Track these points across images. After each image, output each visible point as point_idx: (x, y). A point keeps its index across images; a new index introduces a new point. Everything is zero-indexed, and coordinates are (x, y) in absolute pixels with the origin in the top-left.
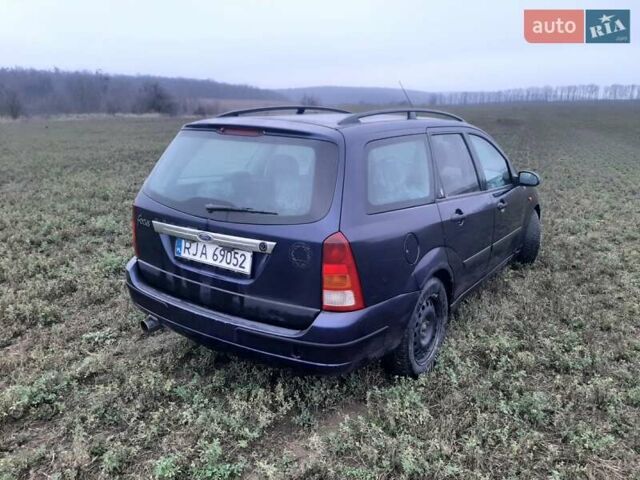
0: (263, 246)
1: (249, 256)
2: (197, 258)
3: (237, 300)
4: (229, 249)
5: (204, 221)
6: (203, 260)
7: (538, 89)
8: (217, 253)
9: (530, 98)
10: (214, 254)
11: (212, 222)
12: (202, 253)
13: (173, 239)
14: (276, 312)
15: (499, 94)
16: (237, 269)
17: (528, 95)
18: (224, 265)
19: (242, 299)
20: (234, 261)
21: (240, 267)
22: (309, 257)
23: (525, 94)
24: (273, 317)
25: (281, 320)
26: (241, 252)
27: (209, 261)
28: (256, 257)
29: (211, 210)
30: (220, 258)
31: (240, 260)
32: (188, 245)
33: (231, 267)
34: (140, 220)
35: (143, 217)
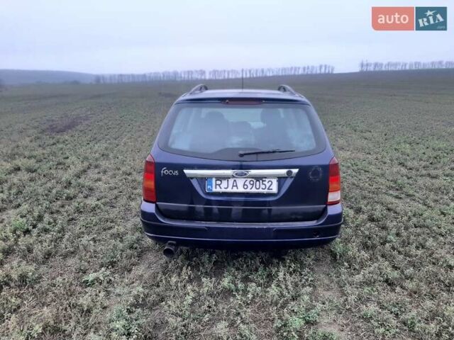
0: (289, 173)
1: (275, 182)
2: (229, 190)
3: (266, 212)
4: (259, 178)
5: (239, 163)
6: (235, 190)
7: (169, 73)
8: (247, 183)
9: (165, 78)
10: (244, 185)
11: (244, 163)
12: (233, 186)
13: (203, 180)
14: (296, 213)
15: (144, 76)
16: (266, 191)
17: (164, 76)
18: (254, 190)
19: (270, 210)
20: (264, 187)
21: (268, 189)
22: (321, 175)
23: (162, 75)
24: (293, 217)
25: (299, 217)
26: (267, 180)
27: (241, 189)
28: (281, 179)
29: (242, 155)
30: (250, 186)
31: (268, 185)
32: (218, 182)
33: (260, 191)
34: (164, 171)
35: (168, 169)
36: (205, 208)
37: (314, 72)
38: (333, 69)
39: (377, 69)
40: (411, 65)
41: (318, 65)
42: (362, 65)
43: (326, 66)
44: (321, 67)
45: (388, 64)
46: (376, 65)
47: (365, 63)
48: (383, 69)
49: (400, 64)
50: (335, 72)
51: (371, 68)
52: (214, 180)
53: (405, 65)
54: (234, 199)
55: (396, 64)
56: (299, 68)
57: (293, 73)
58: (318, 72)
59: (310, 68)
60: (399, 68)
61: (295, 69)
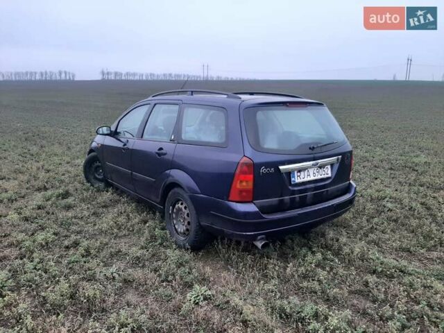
0: (338, 159)
1: (329, 167)
2: (305, 179)
3: (325, 193)
4: (321, 167)
5: (312, 156)
6: (308, 179)
8: (315, 172)
10: (313, 173)
11: (316, 155)
12: (308, 176)
13: (289, 174)
16: (326, 176)
18: (319, 177)
19: (327, 191)
20: (324, 173)
22: (349, 159)
26: (326, 167)
27: (312, 178)
28: (332, 165)
30: (317, 174)
31: (326, 171)
32: (299, 174)
33: (323, 176)
34: (263, 170)
35: (266, 168)
36: (290, 198)
37: (54, 78)
38: (73, 76)
39: (118, 78)
40: (147, 76)
41: (57, 71)
42: (103, 73)
43: (66, 73)
44: (60, 73)
45: (127, 74)
46: (116, 74)
47: (106, 72)
48: (123, 78)
49: (137, 74)
50: (76, 79)
51: (112, 77)
52: (296, 172)
53: (142, 75)
54: (308, 186)
55: (134, 74)
56: (36, 73)
57: (28, 77)
58: (58, 78)
59: (49, 73)
60: (137, 78)
61: (31, 73)
